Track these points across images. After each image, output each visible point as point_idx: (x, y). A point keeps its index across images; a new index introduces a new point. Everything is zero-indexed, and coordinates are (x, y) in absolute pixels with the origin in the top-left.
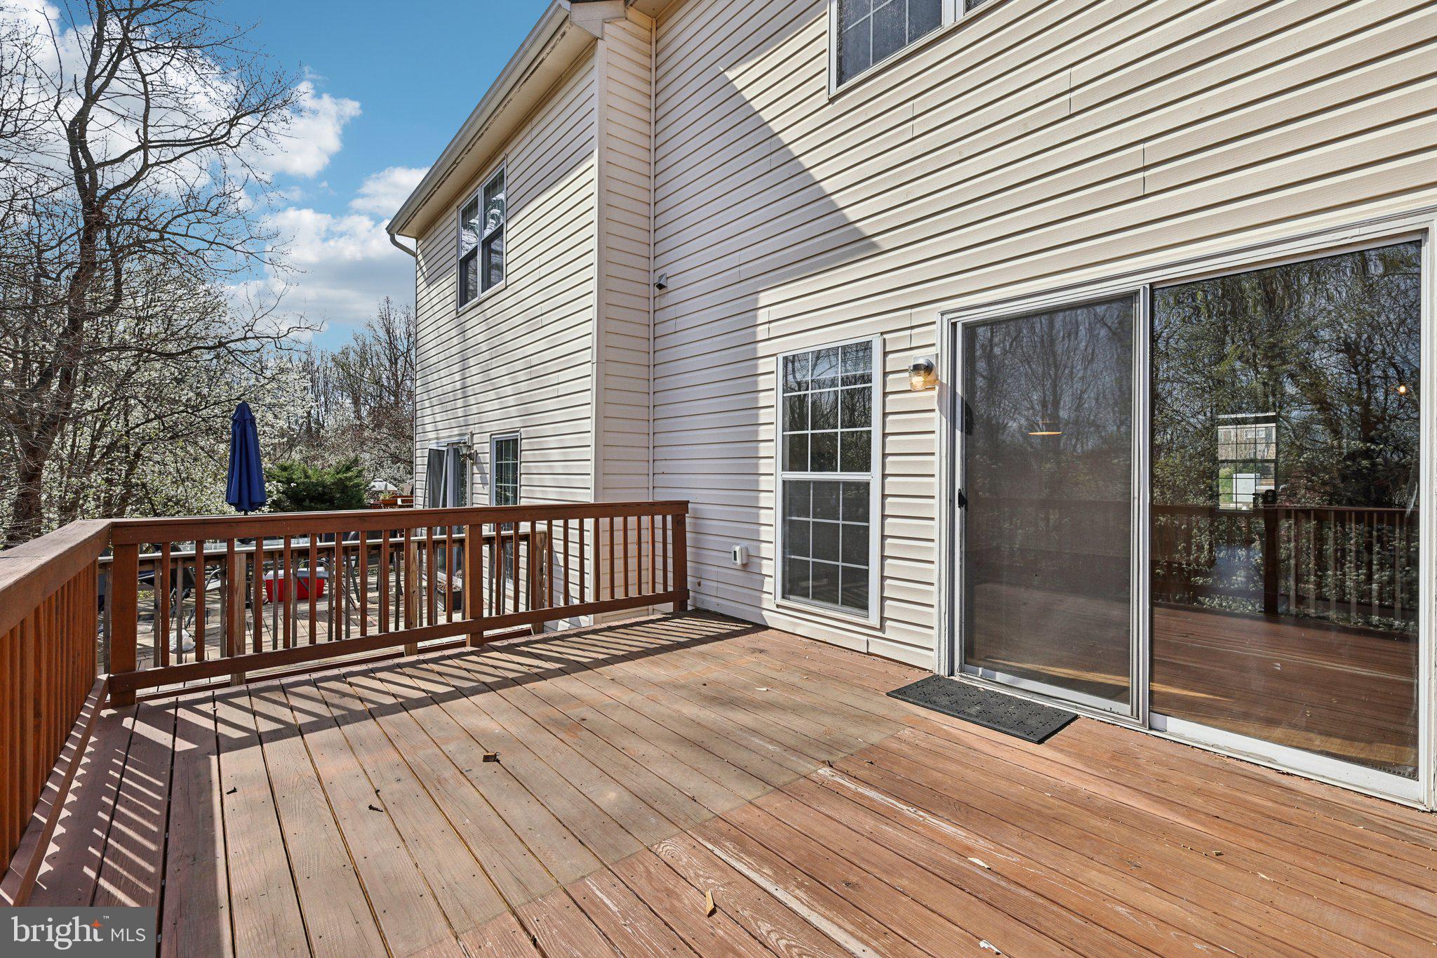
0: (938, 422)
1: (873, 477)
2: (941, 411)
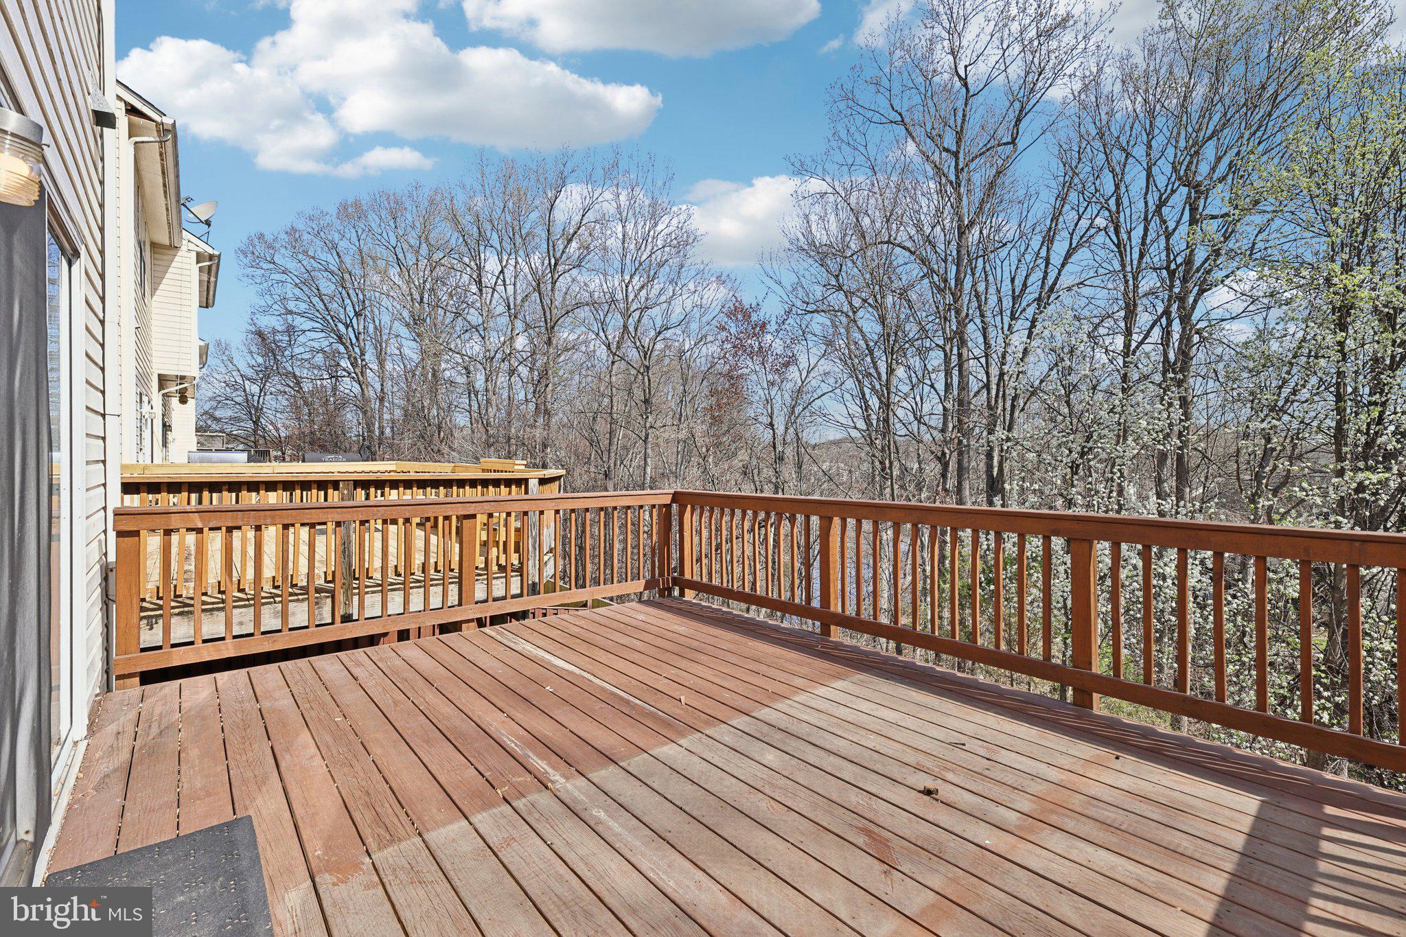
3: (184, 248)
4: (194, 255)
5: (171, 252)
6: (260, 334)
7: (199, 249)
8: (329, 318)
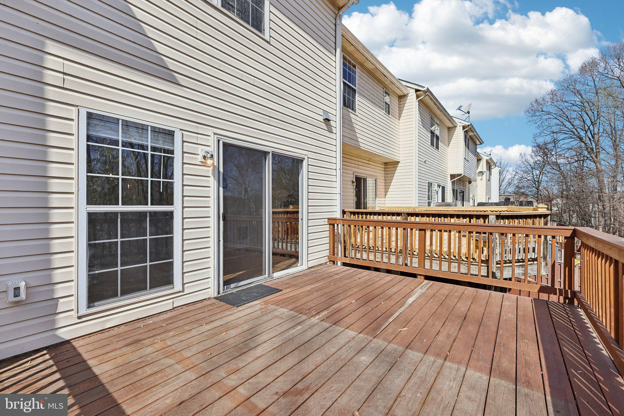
0: (212, 182)
1: (176, 208)
2: (214, 177)
3: (458, 126)
4: (462, 127)
5: (454, 129)
6: (538, 146)
7: (463, 125)
8: (574, 130)
